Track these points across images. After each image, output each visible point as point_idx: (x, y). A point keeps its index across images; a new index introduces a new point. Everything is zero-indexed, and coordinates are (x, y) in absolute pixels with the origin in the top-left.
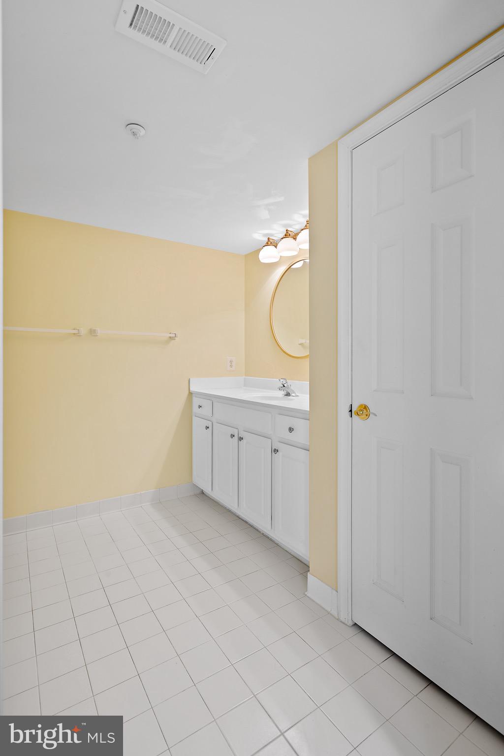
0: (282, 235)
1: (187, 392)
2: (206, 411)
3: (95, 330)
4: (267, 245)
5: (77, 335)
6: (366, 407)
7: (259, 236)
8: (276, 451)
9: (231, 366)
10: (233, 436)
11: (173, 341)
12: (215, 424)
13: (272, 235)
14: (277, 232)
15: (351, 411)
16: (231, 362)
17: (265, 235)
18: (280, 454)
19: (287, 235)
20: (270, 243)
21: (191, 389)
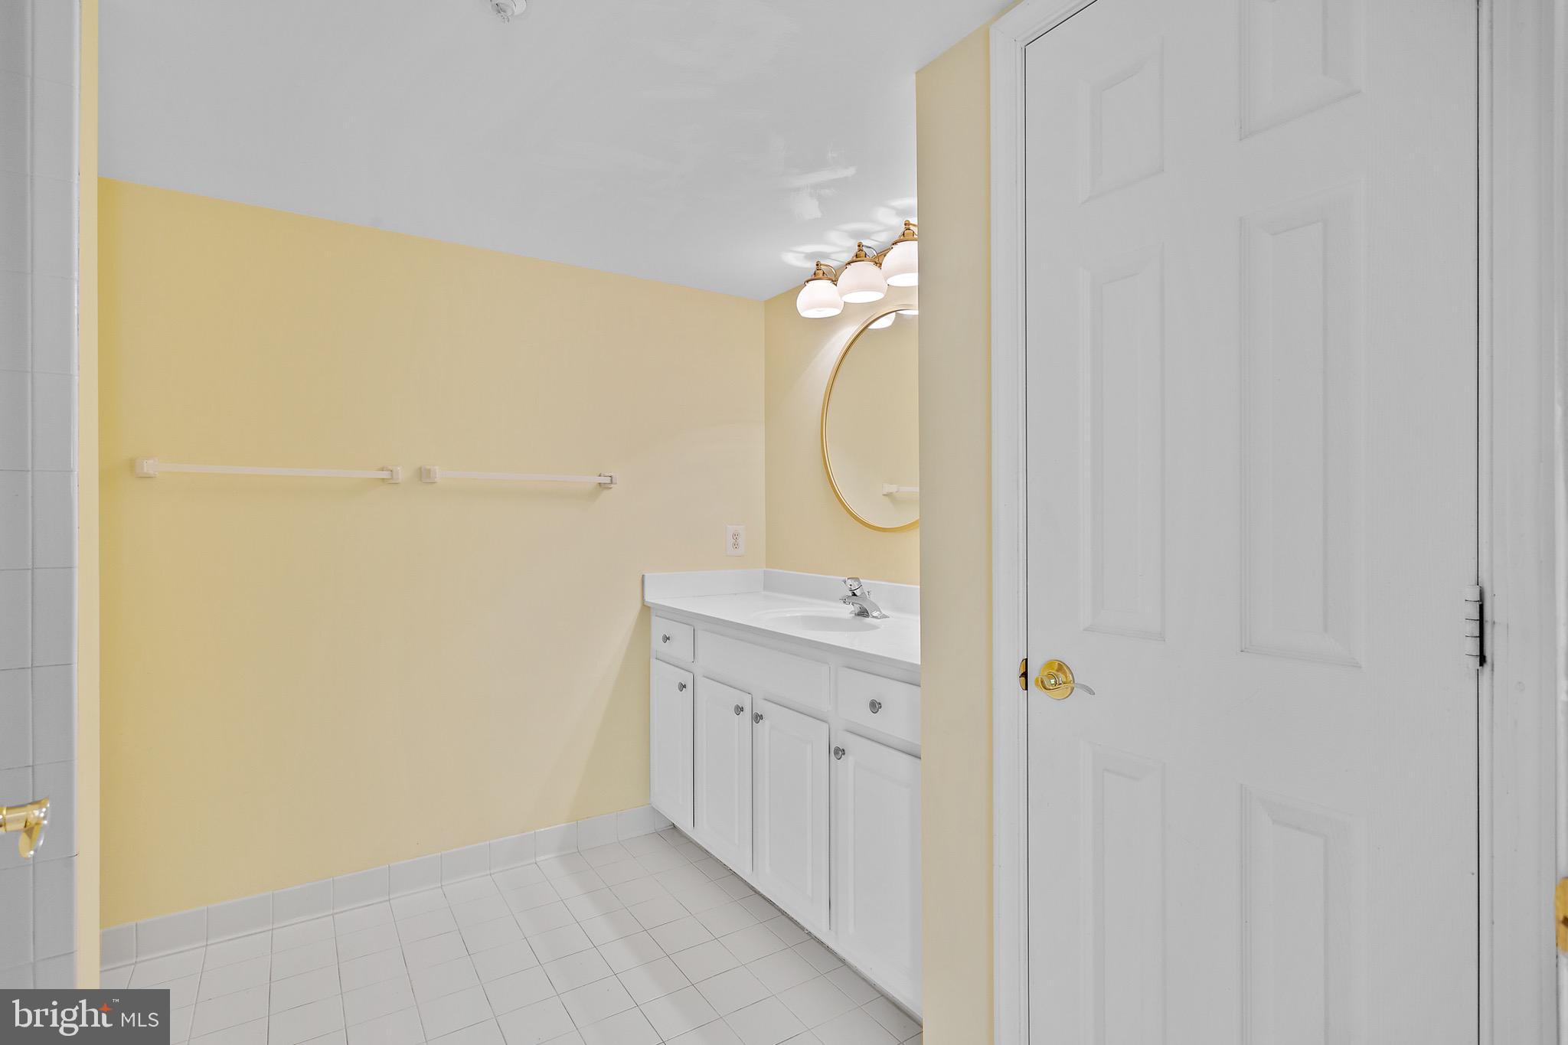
0: (848, 257)
1: (639, 605)
2: (679, 648)
3: (429, 470)
4: (815, 277)
5: (390, 481)
6: (1061, 667)
7: (797, 259)
8: (840, 752)
9: (736, 545)
10: (739, 710)
11: (606, 493)
12: (700, 680)
13: (826, 256)
14: (837, 247)
15: (1025, 675)
16: (735, 536)
17: (809, 256)
18: (849, 760)
19: (859, 256)
20: (822, 272)
21: (648, 599)
